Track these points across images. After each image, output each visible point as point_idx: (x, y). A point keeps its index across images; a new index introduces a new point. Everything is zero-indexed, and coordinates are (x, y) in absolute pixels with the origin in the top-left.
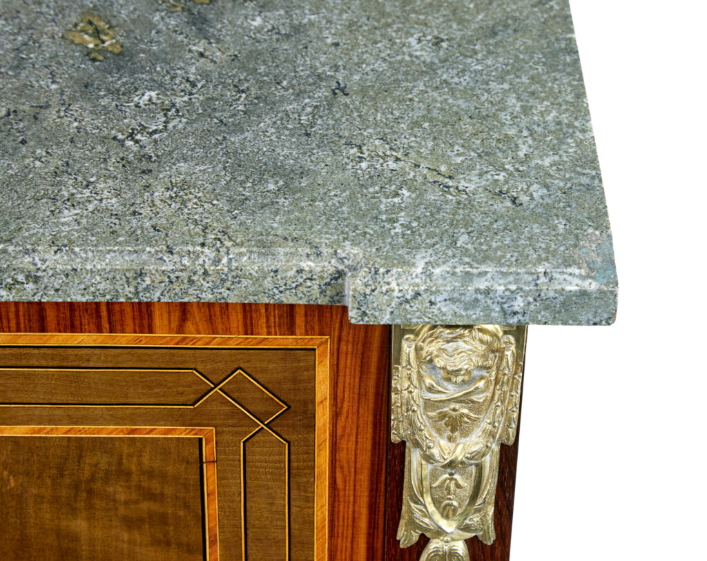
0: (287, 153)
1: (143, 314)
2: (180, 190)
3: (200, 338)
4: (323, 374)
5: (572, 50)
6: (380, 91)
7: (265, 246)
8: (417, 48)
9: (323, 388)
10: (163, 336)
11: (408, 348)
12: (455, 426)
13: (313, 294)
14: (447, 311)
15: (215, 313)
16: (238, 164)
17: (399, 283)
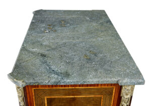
0: (109, 68)
1: (98, 85)
2: (101, 73)
3: (103, 87)
4: (114, 90)
5: (131, 57)
6: (115, 62)
7: (111, 78)
8: (117, 58)
9: (114, 91)
10: (99, 87)
11: (124, 87)
12: (127, 94)
13: (115, 83)
14: (129, 84)
15: (105, 85)
16: (105, 70)
17: (125, 81)
